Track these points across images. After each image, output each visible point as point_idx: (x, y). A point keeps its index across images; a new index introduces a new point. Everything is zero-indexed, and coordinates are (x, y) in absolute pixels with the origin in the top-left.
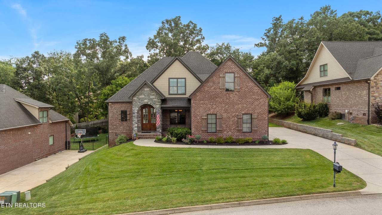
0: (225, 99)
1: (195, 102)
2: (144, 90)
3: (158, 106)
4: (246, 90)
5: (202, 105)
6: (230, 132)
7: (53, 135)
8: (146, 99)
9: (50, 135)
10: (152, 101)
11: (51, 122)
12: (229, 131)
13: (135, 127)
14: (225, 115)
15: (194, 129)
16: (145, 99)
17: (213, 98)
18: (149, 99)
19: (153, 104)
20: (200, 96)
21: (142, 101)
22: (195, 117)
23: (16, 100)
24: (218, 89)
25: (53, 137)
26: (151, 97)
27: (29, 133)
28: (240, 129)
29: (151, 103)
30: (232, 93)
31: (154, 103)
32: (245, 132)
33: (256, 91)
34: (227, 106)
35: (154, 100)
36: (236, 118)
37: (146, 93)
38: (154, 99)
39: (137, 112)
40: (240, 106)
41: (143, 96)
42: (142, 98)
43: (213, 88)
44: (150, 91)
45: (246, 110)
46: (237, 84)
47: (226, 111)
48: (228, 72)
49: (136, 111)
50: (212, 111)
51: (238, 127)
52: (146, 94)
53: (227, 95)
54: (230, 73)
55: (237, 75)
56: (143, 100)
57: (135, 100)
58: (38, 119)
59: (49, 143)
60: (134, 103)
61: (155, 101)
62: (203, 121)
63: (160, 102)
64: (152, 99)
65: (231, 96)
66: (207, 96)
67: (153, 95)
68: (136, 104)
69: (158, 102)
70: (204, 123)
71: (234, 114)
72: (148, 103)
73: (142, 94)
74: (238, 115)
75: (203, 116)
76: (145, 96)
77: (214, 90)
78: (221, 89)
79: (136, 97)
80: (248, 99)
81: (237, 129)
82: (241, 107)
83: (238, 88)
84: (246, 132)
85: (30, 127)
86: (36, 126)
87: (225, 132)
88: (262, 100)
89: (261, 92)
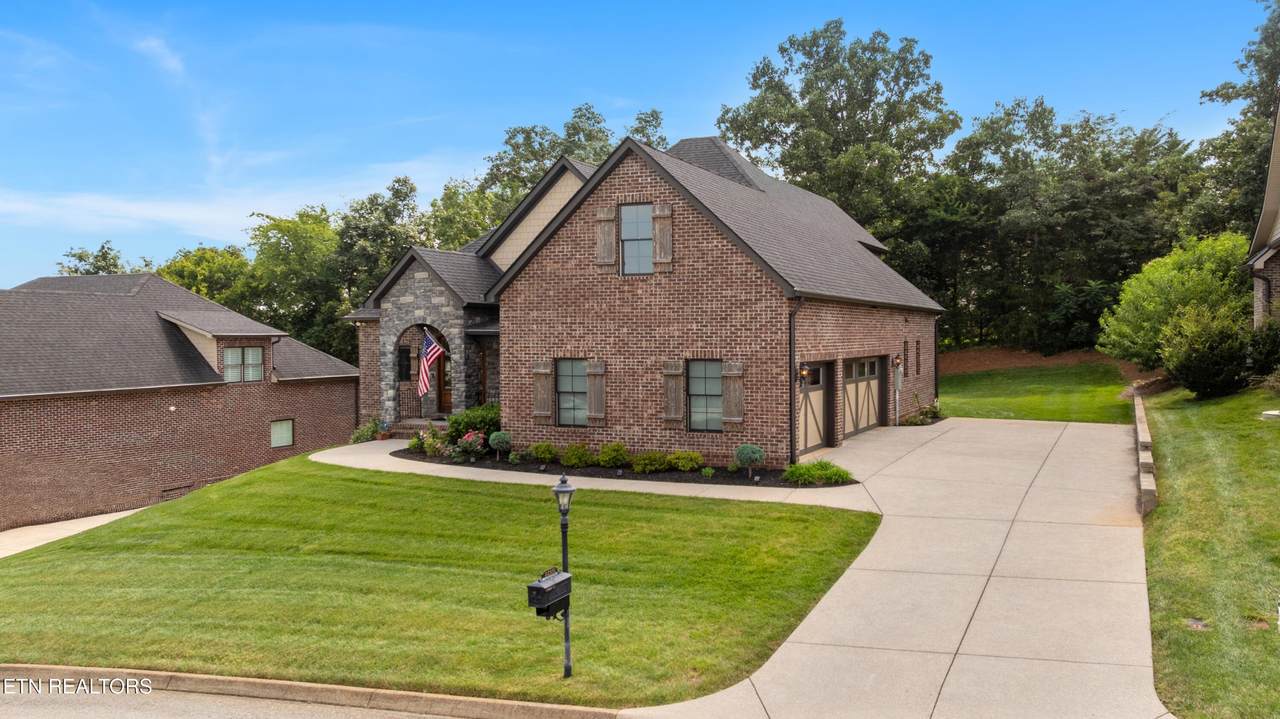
0: (618, 302)
1: (511, 314)
2: (413, 278)
3: (455, 331)
4: (700, 265)
5: (535, 326)
6: (636, 428)
7: (293, 420)
8: (419, 308)
9: (270, 417)
10: (439, 313)
11: (274, 380)
12: (631, 422)
13: (389, 400)
14: (617, 364)
15: (508, 410)
16: (417, 309)
17: (573, 298)
18: (428, 308)
19: (439, 325)
20: (527, 293)
21: (407, 312)
22: (515, 370)
23: (163, 316)
24: (591, 267)
25: (293, 425)
26: (436, 300)
27: (172, 408)
28: (673, 416)
29: (434, 322)
30: (642, 281)
31: (443, 322)
32: (698, 431)
33: (737, 270)
34: (625, 330)
35: (444, 309)
36: (658, 376)
37: (419, 288)
38: (442, 306)
39: (392, 348)
40: (675, 330)
41: (408, 299)
42: (409, 305)
43: (573, 262)
44: (431, 281)
45: (700, 344)
46: (661, 243)
47: (622, 348)
48: (629, 200)
49: (389, 347)
50: (569, 347)
51: (666, 409)
52: (418, 292)
53: (626, 288)
54: (637, 204)
55: (662, 210)
56: (411, 312)
57: (386, 310)
58: (217, 371)
59: (269, 442)
60: (383, 321)
61: (445, 314)
62: (538, 385)
63: (461, 318)
64: (436, 307)
65: (640, 292)
66: (551, 293)
67: (441, 294)
68: (391, 324)
69: (457, 318)
70: (543, 392)
71: (653, 358)
72: (425, 319)
73: (406, 291)
74: (665, 365)
75: (538, 366)
76: (417, 297)
77: (579, 272)
78: (601, 266)
79: (389, 302)
80: (705, 301)
81: (663, 415)
82: (677, 334)
83: (664, 260)
84: (702, 431)
85: (175, 391)
86: (203, 389)
87: (618, 428)
88: (763, 304)
89: (759, 274)
